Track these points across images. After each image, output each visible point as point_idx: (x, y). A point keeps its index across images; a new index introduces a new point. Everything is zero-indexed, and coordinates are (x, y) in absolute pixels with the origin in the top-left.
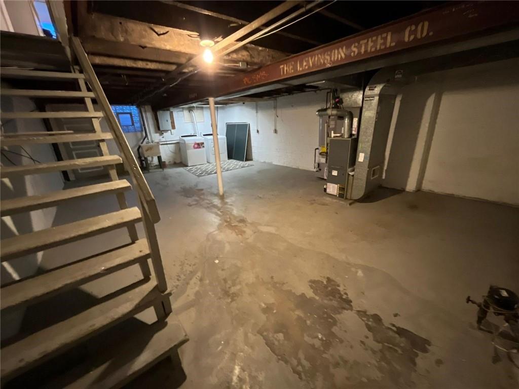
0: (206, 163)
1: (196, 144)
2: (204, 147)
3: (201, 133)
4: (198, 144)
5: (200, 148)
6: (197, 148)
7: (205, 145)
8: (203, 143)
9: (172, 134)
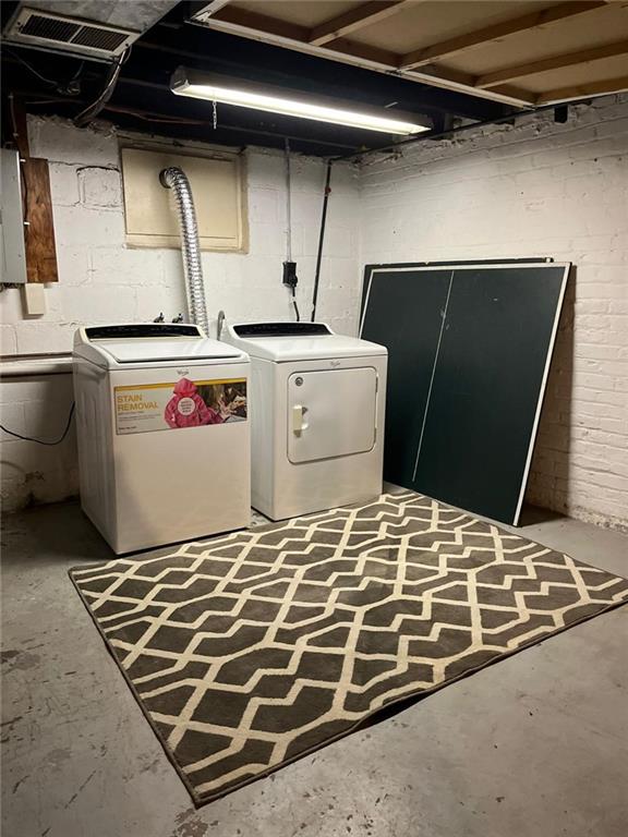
0: (248, 519)
1: (186, 389)
2: (241, 412)
3: (222, 316)
4: (205, 393)
5: (216, 420)
6: (193, 421)
7: (251, 400)
8: (240, 388)
9: (25, 314)
